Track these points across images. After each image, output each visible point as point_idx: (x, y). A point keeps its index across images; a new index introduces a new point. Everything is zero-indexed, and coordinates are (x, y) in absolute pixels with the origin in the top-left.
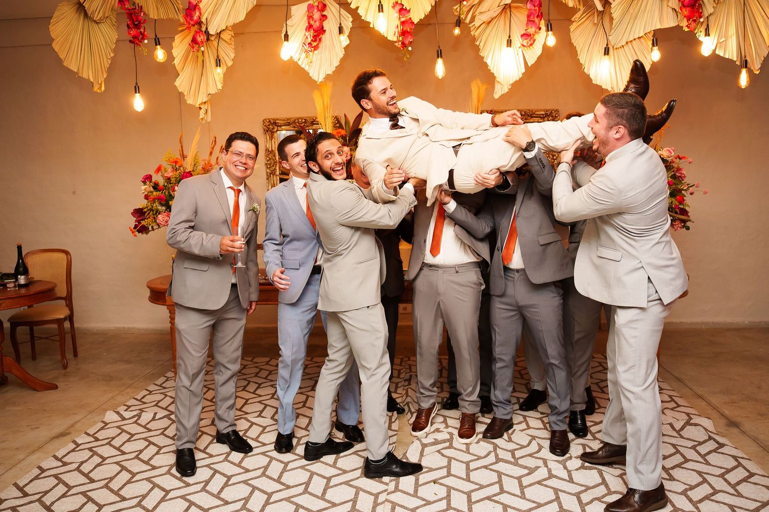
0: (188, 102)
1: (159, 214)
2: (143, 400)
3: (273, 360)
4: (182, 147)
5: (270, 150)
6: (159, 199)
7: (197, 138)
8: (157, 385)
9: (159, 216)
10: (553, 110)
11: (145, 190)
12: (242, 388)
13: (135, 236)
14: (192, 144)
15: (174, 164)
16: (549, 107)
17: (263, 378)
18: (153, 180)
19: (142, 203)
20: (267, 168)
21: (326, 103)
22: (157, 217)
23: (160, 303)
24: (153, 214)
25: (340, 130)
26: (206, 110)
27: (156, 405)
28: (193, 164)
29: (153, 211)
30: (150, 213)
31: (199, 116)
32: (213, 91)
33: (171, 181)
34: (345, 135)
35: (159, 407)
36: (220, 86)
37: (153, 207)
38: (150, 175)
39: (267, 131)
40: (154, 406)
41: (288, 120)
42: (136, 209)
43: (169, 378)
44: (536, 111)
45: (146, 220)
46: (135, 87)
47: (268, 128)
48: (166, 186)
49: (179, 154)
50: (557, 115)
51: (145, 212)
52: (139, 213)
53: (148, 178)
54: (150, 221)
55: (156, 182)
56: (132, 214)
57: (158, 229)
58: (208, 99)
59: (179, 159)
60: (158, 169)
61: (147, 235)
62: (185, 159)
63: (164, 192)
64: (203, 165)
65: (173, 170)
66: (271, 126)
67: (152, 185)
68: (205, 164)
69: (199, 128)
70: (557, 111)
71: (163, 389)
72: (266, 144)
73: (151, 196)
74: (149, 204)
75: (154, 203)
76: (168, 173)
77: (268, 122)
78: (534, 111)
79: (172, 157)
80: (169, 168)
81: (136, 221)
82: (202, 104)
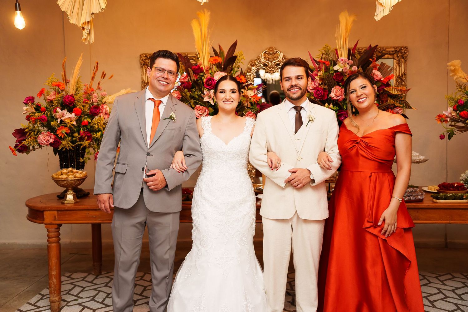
0: (71, 22)
1: (41, 133)
3: (147, 275)
4: (64, 72)
5: (146, 82)
6: (41, 119)
7: (79, 63)
8: (31, 304)
9: (40, 136)
10: (403, 47)
11: (26, 110)
13: (15, 155)
14: (74, 69)
15: (57, 88)
16: (399, 44)
17: (138, 294)
18: (36, 102)
19: (24, 124)
21: (203, 31)
22: (38, 137)
23: (38, 221)
24: (34, 134)
25: (217, 58)
26: (90, 30)
28: (75, 88)
29: (34, 131)
30: (31, 133)
31: (82, 36)
32: (96, 10)
33: (53, 103)
34: (221, 62)
36: (103, 6)
37: (34, 127)
38: (33, 97)
39: (144, 64)
42: (17, 130)
44: (386, 48)
45: (27, 140)
46: (16, 5)
47: (144, 62)
48: (49, 108)
49: (62, 78)
50: (406, 52)
51: (27, 132)
52: (20, 133)
53: (30, 100)
54: (31, 141)
55: (39, 104)
56: (13, 134)
57: (39, 148)
58: (91, 18)
59: (62, 83)
60: (41, 92)
61: (27, 154)
62: (68, 83)
63: (46, 113)
64: (85, 89)
65: (56, 93)
66: (147, 61)
67: (34, 106)
68: (87, 88)
69: (82, 54)
70: (406, 48)
71: (37, 309)
72: (142, 76)
73: (33, 116)
74: (31, 125)
75: (36, 124)
76: (50, 96)
77: (144, 57)
78: (384, 48)
79: (54, 81)
80: (51, 92)
81: (17, 141)
82: (85, 24)
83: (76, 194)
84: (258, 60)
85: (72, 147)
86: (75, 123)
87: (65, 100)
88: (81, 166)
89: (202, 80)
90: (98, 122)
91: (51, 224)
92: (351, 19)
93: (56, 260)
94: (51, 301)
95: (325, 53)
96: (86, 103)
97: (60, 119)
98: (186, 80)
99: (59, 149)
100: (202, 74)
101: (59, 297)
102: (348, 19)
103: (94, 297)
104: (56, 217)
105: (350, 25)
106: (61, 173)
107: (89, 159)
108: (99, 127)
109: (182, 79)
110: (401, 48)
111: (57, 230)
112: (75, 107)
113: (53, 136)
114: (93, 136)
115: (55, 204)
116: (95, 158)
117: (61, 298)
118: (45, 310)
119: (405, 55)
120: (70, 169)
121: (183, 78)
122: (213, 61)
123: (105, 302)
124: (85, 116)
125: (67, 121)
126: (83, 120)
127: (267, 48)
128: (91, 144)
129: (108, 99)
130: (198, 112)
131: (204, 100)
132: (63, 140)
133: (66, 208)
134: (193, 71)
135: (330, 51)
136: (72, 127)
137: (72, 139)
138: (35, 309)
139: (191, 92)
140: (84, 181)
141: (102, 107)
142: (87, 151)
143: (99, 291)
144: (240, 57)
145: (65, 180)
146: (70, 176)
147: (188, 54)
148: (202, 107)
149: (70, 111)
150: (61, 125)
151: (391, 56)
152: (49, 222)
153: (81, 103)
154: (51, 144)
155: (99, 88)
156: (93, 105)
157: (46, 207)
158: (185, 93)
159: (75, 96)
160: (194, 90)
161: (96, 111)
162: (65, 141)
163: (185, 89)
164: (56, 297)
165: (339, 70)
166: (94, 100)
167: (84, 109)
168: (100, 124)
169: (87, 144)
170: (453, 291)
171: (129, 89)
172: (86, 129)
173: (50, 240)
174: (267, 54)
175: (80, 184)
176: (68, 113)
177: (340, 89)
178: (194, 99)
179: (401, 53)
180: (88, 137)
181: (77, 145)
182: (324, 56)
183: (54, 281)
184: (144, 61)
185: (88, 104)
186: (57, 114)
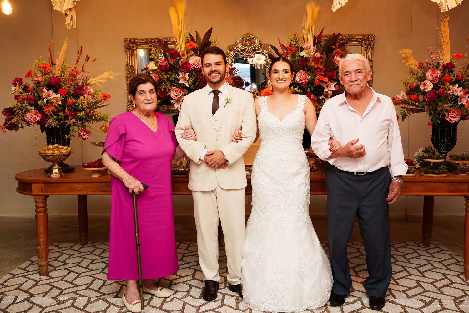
0: (55, 8)
1: (28, 112)
2: (6, 284)
4: (51, 55)
5: (130, 65)
6: (28, 99)
7: (65, 47)
8: (21, 269)
9: (27, 114)
10: (370, 35)
11: (15, 90)
12: (101, 270)
13: (4, 132)
14: (60, 53)
15: (44, 70)
16: (366, 32)
18: (24, 83)
19: (13, 103)
20: (128, 80)
21: (180, 19)
22: (25, 115)
23: (26, 193)
24: (22, 112)
25: (193, 43)
26: (72, 16)
27: (18, 288)
28: (61, 70)
29: (23, 110)
30: (19, 111)
31: (65, 22)
33: (40, 84)
34: (197, 47)
35: (21, 290)
37: (22, 106)
38: (21, 78)
39: (128, 48)
40: (15, 289)
41: (146, 39)
42: (6, 109)
43: (33, 262)
44: (355, 36)
45: (15, 118)
48: (36, 89)
49: (48, 60)
50: (372, 40)
51: (15, 111)
52: (9, 112)
53: (18, 81)
54: (19, 119)
55: (26, 84)
56: (3, 112)
57: (27, 126)
58: (73, 5)
59: (48, 66)
60: (28, 73)
61: (16, 131)
62: (54, 66)
63: (33, 93)
64: (70, 71)
65: (42, 75)
66: (131, 45)
67: (23, 87)
68: (72, 71)
69: (67, 38)
70: (373, 36)
71: (26, 272)
72: (127, 60)
73: (21, 96)
74: (19, 104)
75: (24, 103)
76: (37, 77)
77: (128, 41)
78: (353, 36)
79: (41, 63)
80: (38, 73)
81: (6, 119)
82: (68, 11)
83: (62, 169)
84: (235, 45)
85: (58, 125)
86: (60, 103)
87: (51, 82)
88: (66, 143)
89: (179, 64)
90: (83, 102)
91: (38, 195)
92: (317, 9)
93: (44, 228)
94: (39, 265)
95: (294, 40)
96: (71, 84)
97: (46, 99)
98: (164, 64)
99: (45, 127)
100: (178, 58)
101: (46, 262)
102: (314, 8)
103: (80, 263)
104: (43, 189)
105: (316, 14)
106: (47, 149)
107: (74, 136)
108: (83, 107)
109: (160, 63)
110: (368, 36)
111: (44, 201)
112: (61, 88)
113: (39, 115)
114: (77, 115)
115: (43, 177)
116: (80, 136)
117: (48, 263)
118: (34, 274)
119: (372, 43)
120: (56, 145)
121: (161, 61)
122: (190, 46)
123: (89, 267)
124: (70, 96)
125: (52, 100)
126: (68, 100)
127: (245, 34)
128: (76, 123)
129: (92, 81)
130: (174, 93)
131: (180, 83)
132: (50, 118)
133: (52, 181)
134: (170, 55)
135: (298, 38)
136: (58, 106)
137: (58, 117)
138: (25, 273)
139: (168, 74)
140: (69, 157)
141: (86, 88)
142: (71, 128)
143: (85, 258)
144: (215, 42)
145: (51, 156)
146: (56, 152)
147: (170, 39)
148: (177, 89)
149: (56, 92)
150: (47, 104)
151: (359, 43)
152: (36, 194)
153: (66, 84)
154: (38, 122)
155: (83, 71)
156: (77, 86)
157: (33, 180)
158: (162, 76)
159: (60, 78)
160: (170, 73)
161: (80, 91)
162: (51, 119)
163: (162, 72)
164: (43, 262)
165: (305, 56)
166: (78, 81)
167: (69, 90)
168: (83, 104)
169: (72, 122)
170: (403, 256)
171: (111, 72)
172: (70, 108)
173: (38, 210)
174: (244, 39)
175: (65, 160)
176: (54, 93)
177: (304, 73)
178: (171, 81)
179: (369, 41)
180: (72, 115)
181: (62, 123)
182: (293, 43)
183: (42, 247)
184: (128, 45)
185: (72, 85)
186: (44, 94)
